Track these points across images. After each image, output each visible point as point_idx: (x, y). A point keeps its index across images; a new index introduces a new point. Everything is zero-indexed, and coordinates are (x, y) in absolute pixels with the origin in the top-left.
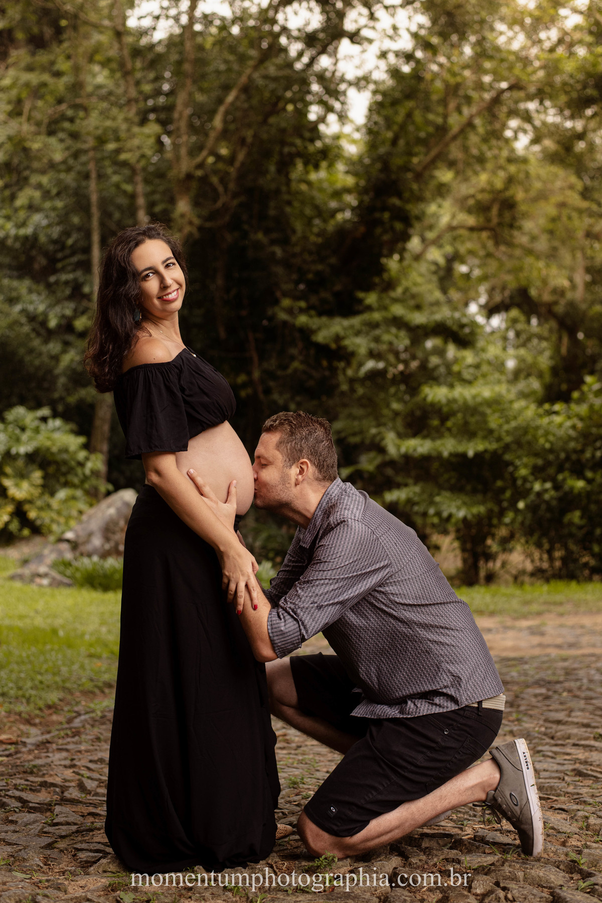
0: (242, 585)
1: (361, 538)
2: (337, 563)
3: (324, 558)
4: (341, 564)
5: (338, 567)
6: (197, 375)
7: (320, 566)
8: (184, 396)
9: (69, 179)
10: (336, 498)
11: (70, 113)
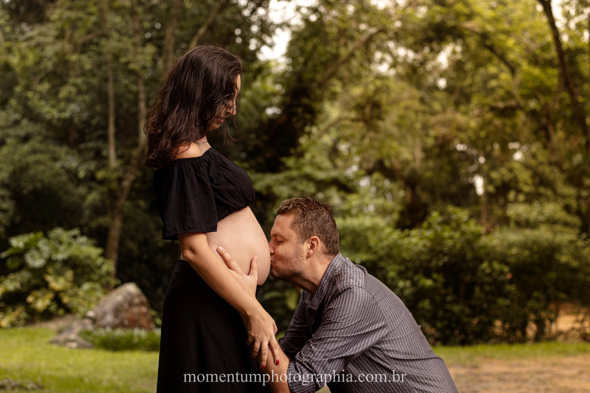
0: (265, 344)
1: (364, 302)
2: (345, 323)
3: (334, 319)
4: (348, 324)
5: (345, 327)
6: (223, 168)
7: (330, 326)
8: (213, 185)
9: (94, 81)
10: (340, 269)
11: (95, 40)
